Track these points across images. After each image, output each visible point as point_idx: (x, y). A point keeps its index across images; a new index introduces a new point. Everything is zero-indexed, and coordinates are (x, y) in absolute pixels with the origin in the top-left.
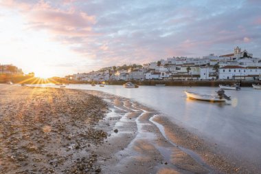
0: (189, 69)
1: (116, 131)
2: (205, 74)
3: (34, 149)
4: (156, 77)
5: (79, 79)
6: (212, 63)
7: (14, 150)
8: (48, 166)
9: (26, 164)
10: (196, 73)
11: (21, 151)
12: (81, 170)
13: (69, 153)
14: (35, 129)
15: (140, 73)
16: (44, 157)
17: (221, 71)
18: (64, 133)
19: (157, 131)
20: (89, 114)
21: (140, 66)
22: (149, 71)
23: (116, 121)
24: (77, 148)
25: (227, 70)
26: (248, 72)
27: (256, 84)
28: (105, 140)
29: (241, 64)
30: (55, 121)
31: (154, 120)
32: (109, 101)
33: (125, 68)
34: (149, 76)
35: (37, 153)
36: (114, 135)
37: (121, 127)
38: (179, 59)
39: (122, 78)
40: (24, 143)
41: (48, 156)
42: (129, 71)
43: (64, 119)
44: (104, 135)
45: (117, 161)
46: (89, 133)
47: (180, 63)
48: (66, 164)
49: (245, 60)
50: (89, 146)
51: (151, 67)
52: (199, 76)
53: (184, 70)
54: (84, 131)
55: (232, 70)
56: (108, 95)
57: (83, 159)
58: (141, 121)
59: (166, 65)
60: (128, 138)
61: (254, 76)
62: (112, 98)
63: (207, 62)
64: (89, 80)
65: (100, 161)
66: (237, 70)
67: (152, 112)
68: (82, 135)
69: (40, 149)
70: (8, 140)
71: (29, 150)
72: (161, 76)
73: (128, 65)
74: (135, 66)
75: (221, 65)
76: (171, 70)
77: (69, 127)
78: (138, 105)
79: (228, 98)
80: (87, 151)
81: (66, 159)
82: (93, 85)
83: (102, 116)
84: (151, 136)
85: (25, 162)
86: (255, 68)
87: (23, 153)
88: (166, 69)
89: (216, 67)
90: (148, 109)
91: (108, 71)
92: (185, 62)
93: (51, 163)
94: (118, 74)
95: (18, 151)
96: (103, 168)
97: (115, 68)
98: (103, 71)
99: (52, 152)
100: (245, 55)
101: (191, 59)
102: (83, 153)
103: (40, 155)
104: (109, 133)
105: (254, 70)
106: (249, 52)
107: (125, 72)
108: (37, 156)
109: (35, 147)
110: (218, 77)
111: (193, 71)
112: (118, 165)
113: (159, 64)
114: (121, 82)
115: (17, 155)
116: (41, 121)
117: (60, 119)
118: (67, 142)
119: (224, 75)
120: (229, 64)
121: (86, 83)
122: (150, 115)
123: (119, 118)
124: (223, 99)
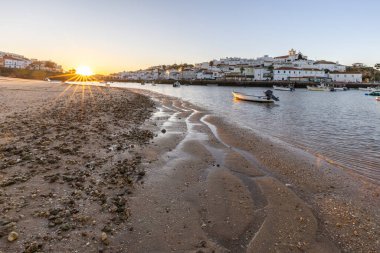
0: (242, 69)
1: (164, 131)
2: (259, 75)
3: (68, 151)
4: (208, 76)
5: (125, 77)
6: (266, 64)
7: (45, 151)
8: (83, 169)
9: (58, 167)
10: (250, 74)
11: (53, 152)
12: (122, 173)
13: (109, 154)
14: (72, 128)
15: (192, 73)
16: (80, 159)
17: (276, 72)
18: (104, 133)
19: (209, 131)
20: (134, 114)
21: (192, 66)
22: (201, 71)
23: (163, 121)
24: (119, 149)
25: (282, 71)
26: (304, 74)
27: (311, 85)
28: (151, 141)
29: (296, 65)
30: (96, 120)
31: (206, 120)
32: (157, 100)
33: (175, 67)
34: (200, 76)
35: (72, 154)
36: (161, 135)
37: (169, 127)
38: (232, 60)
39: (172, 77)
40: (57, 144)
41: (84, 157)
42: (180, 70)
43: (105, 118)
44: (150, 136)
45: (164, 163)
46: (133, 133)
47: (234, 63)
48: (104, 166)
49: (300, 62)
50: (132, 147)
51: (202, 67)
52: (253, 77)
53: (237, 70)
54: (127, 131)
55: (287, 72)
56: (156, 94)
57: (126, 161)
58: (191, 121)
59: (219, 66)
60: (176, 139)
61: (309, 78)
62: (161, 97)
63: (262, 62)
64: (136, 78)
65: (144, 164)
66: (292, 72)
67: (203, 112)
68: (125, 135)
69: (75, 150)
70: (39, 140)
71: (63, 152)
72: (214, 76)
73: (178, 64)
74: (186, 65)
75: (276, 66)
76: (224, 69)
77: (111, 127)
78: (188, 104)
79: (277, 99)
80: (130, 152)
81: (106, 161)
82: (143, 84)
83: (148, 115)
84: (202, 137)
85: (56, 165)
86: (310, 70)
87: (55, 154)
88: (219, 70)
89: (271, 68)
90: (198, 109)
91: (156, 70)
92: (238, 63)
93: (87, 166)
94: (168, 72)
95: (49, 153)
96: (147, 171)
97: (164, 67)
98: (152, 69)
99: (90, 153)
100: (300, 57)
101: (245, 60)
102: (126, 155)
103: (75, 157)
104: (155, 133)
105: (309, 72)
106: (304, 54)
107: (175, 71)
108: (72, 158)
109: (71, 148)
110: (272, 78)
111: (247, 72)
112: (165, 168)
113: (211, 64)
114: (170, 82)
115: (47, 157)
116: (80, 120)
117: (101, 118)
118: (107, 142)
119: (278, 76)
120: (284, 65)
121: (133, 81)
122: (201, 115)
123: (168, 118)
124: (272, 100)
